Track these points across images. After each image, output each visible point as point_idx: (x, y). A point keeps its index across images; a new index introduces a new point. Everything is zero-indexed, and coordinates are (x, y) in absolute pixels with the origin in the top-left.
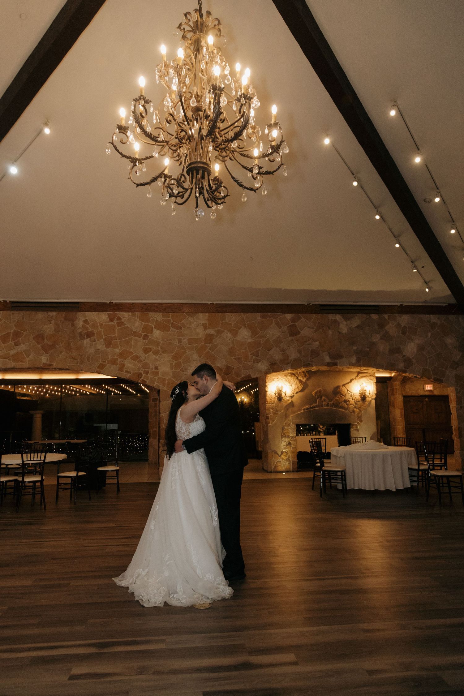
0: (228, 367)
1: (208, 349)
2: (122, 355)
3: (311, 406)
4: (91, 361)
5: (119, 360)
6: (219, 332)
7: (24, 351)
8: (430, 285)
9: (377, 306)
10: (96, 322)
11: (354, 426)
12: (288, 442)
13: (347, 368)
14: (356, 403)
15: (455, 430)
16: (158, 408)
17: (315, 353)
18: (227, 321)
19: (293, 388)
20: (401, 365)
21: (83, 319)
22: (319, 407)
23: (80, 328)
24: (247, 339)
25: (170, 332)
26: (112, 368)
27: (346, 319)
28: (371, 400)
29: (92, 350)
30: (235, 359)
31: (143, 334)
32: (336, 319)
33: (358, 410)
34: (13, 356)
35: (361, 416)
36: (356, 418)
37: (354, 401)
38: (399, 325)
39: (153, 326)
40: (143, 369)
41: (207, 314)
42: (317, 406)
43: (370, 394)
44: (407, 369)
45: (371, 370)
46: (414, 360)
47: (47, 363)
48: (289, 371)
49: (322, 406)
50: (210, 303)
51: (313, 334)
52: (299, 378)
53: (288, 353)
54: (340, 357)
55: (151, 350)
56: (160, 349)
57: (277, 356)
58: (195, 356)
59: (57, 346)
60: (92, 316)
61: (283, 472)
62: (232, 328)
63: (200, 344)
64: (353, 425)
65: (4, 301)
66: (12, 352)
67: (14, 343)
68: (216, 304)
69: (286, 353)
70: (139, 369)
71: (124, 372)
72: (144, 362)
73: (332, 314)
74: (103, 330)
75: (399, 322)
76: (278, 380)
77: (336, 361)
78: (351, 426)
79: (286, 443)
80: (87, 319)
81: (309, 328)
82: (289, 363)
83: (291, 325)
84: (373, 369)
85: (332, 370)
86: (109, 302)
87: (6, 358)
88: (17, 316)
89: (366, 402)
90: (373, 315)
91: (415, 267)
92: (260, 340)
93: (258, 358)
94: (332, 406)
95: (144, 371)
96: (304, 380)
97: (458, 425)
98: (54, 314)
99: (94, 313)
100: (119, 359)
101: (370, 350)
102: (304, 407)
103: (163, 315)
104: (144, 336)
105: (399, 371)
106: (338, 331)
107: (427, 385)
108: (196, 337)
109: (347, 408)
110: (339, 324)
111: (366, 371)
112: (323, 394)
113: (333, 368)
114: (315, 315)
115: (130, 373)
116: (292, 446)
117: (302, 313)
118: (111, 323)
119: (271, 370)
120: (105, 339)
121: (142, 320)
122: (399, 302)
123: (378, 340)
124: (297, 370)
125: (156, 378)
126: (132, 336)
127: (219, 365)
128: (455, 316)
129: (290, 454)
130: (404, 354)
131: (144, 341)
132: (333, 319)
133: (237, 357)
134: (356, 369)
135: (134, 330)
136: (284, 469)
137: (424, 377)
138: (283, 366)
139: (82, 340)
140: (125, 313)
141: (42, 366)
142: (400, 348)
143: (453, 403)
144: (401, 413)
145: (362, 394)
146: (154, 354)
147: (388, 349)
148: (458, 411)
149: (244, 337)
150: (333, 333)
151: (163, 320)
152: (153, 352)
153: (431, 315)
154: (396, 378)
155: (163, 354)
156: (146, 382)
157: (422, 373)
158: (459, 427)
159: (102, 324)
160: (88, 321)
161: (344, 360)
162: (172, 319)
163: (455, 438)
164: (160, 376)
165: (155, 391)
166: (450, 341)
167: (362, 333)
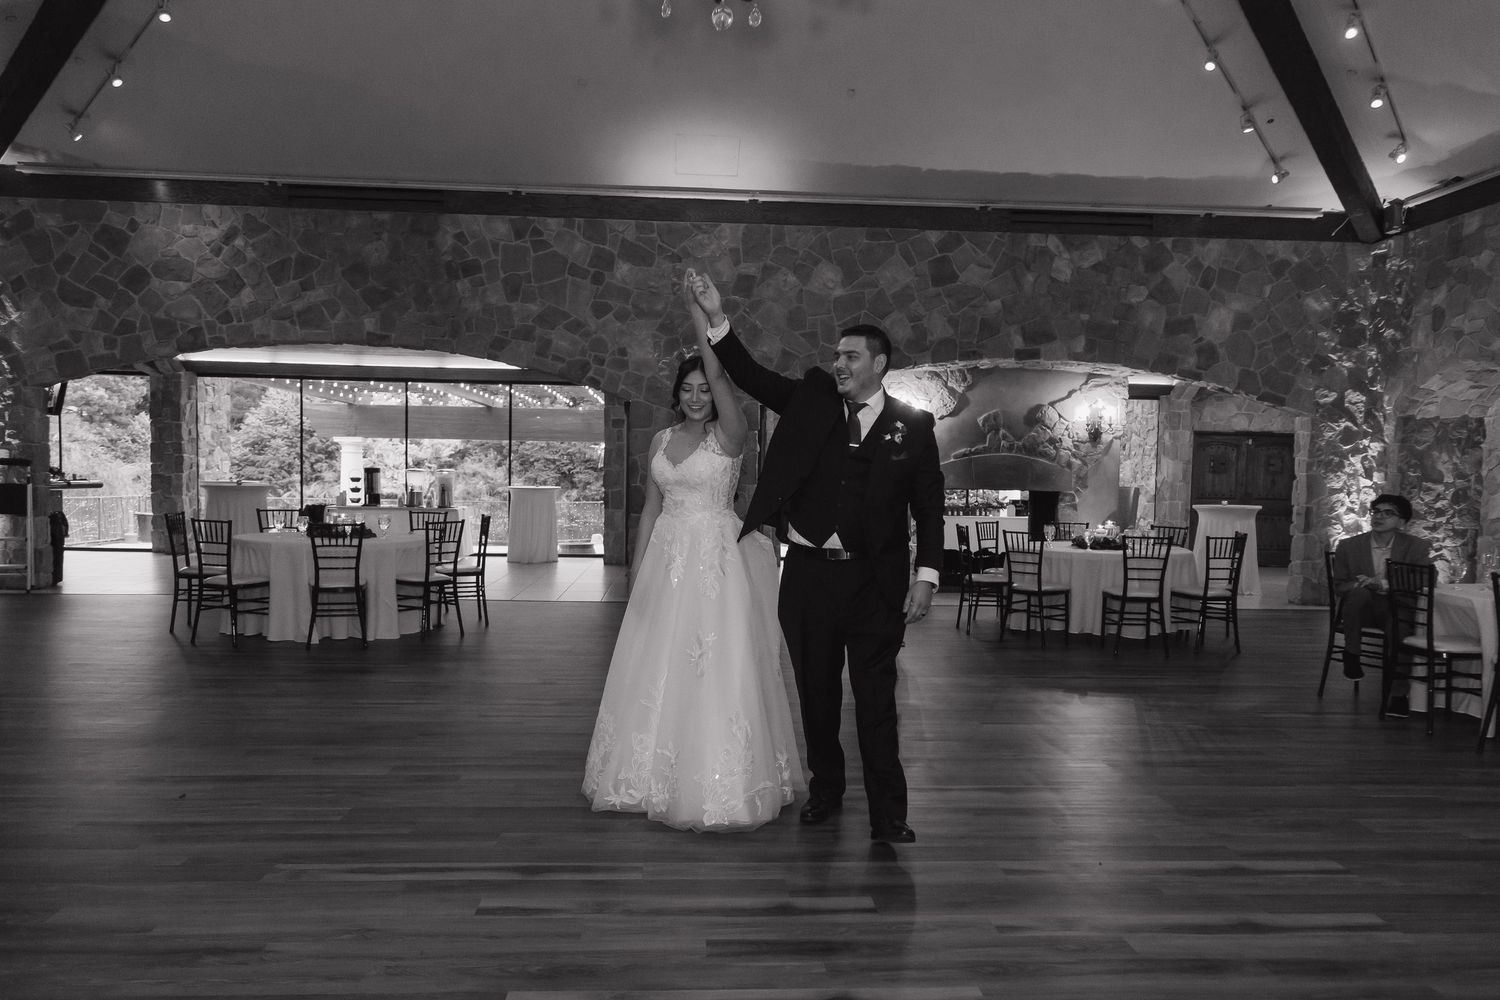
0: (785, 353)
1: (741, 312)
2: (543, 319)
3: (973, 450)
4: (475, 330)
5: (539, 331)
6: (767, 271)
7: (324, 303)
8: (1285, 166)
9: (1151, 216)
10: (484, 238)
11: (1067, 498)
13: (1062, 364)
14: (1076, 446)
15: (1298, 514)
16: (625, 442)
17: (989, 328)
18: (788, 246)
20: (1190, 361)
21: (453, 233)
22: (990, 452)
23: (445, 253)
24: (832, 289)
25: (653, 267)
26: (522, 349)
27: (1070, 247)
28: (1112, 441)
29: (475, 306)
30: (802, 335)
31: (592, 270)
32: (1046, 247)
33: (1079, 462)
34: (299, 314)
35: (1086, 474)
36: (1074, 480)
37: (1073, 442)
38: (1196, 266)
39: (616, 253)
41: (742, 226)
42: (985, 450)
43: (1110, 425)
44: (1205, 369)
45: (1120, 371)
46: (1222, 351)
47: (378, 332)
48: (927, 367)
49: (998, 450)
50: (750, 201)
51: (987, 282)
52: (949, 384)
53: (925, 325)
54: (1049, 337)
55: (609, 309)
56: (630, 307)
57: (902, 332)
59: (397, 294)
60: (475, 224)
62: (799, 262)
64: (1066, 495)
65: (270, 182)
66: (298, 306)
67: (301, 283)
68: (763, 203)
69: (922, 325)
70: (583, 352)
72: (595, 336)
73: (1037, 235)
74: (500, 258)
75: (1196, 258)
76: (900, 388)
77: (1036, 347)
78: (1060, 497)
80: (462, 233)
81: (979, 265)
82: (928, 349)
83: (938, 259)
84: (1124, 369)
85: (1028, 368)
86: (514, 192)
87: (284, 319)
88: (300, 219)
89: (1099, 443)
90: (1139, 238)
91: (1250, 122)
92: (863, 293)
94: (1019, 450)
95: (595, 356)
96: (960, 390)
97: (1306, 503)
98: (385, 216)
99: (478, 216)
100: (537, 327)
101: (1119, 323)
102: (955, 450)
103: (637, 226)
104: (594, 276)
105: (1183, 374)
106: (1051, 278)
109: (1055, 458)
110: (1052, 257)
111: (1106, 373)
112: (1002, 423)
113: (1029, 363)
114: (995, 236)
115: (563, 360)
117: (968, 230)
118: (518, 242)
120: (505, 281)
121: (589, 238)
122: (1203, 207)
123: (1142, 299)
124: (946, 366)
125: (623, 374)
126: (567, 275)
127: (765, 349)
128: (1338, 244)
130: (1200, 335)
131: (594, 287)
132: (1038, 245)
133: (808, 331)
134: (1083, 367)
135: (570, 261)
137: (1240, 391)
138: (912, 356)
139: (453, 282)
140: (550, 220)
141: (364, 338)
142: (1191, 320)
143: (1302, 452)
144: (1185, 471)
145: (1094, 425)
146: (617, 318)
147: (1163, 322)
148: (1310, 473)
149: (824, 284)
150: (1035, 281)
151: (638, 238)
152: (614, 315)
153: (1278, 242)
154: (1183, 389)
155: (638, 321)
156: (599, 383)
157: (1237, 382)
158: (1308, 509)
159: (498, 245)
160: (464, 236)
161: (1056, 345)
162: (660, 236)
163: (1296, 532)
164: (630, 370)
165: (619, 404)
166: (1316, 306)
167: (1104, 282)
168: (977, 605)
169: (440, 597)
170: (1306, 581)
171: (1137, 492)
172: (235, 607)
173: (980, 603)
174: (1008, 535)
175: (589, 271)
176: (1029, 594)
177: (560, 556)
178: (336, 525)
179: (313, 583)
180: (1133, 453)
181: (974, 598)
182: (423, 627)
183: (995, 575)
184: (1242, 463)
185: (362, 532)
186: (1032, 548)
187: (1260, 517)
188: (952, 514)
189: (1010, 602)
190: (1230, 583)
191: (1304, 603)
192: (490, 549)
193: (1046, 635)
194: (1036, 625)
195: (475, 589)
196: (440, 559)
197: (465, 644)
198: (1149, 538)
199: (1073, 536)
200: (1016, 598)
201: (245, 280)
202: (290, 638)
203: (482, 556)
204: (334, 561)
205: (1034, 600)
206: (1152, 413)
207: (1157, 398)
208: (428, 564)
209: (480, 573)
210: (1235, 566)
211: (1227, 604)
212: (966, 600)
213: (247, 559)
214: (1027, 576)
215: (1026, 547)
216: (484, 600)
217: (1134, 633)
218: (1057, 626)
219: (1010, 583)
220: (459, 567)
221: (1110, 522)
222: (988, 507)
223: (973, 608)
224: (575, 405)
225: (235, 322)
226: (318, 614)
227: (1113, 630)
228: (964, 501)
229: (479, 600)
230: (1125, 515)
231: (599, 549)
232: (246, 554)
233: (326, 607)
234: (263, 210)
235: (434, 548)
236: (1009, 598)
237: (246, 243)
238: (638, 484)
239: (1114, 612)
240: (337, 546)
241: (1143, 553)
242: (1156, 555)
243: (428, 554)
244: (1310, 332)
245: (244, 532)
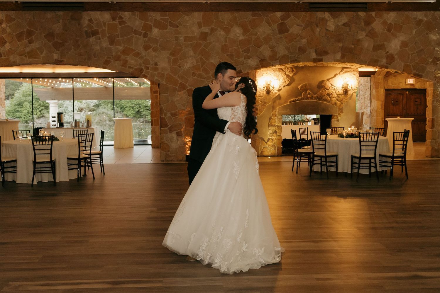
1: (202, 47)
2: (124, 52)
3: (297, 99)
4: (97, 57)
5: (123, 57)
6: (212, 30)
7: (38, 48)
9: (366, 3)
10: (100, 20)
11: (335, 117)
12: (274, 131)
13: (332, 64)
14: (338, 97)
15: (429, 121)
16: (159, 100)
17: (302, 50)
18: (220, 20)
19: (281, 82)
20: (384, 61)
21: (88, 19)
22: (304, 100)
23: (85, 27)
24: (238, 36)
25: (167, 30)
26: (116, 64)
27: (334, 17)
29: (97, 48)
30: (227, 55)
31: (143, 32)
32: (324, 17)
33: (339, 103)
34: (28, 53)
35: (342, 108)
36: (338, 110)
37: (337, 95)
38: (385, 23)
39: (152, 25)
40: (144, 65)
41: (202, 13)
42: (302, 99)
43: (352, 87)
44: (389, 64)
45: (355, 66)
46: (396, 57)
47: (59, 59)
48: (278, 67)
49: (307, 99)
50: (205, 2)
51: (301, 32)
52: (287, 73)
53: (276, 50)
54: (326, 53)
55: (150, 47)
56: (158, 46)
57: (266, 52)
58: (191, 53)
59: (67, 44)
60: (96, 15)
61: (268, 156)
62: (225, 26)
63: (196, 42)
66: (27, 50)
67: (28, 41)
68: (210, 3)
69: (275, 50)
70: (140, 65)
71: (127, 67)
72: (145, 58)
73: (320, 12)
74: (106, 29)
75: (385, 20)
76: (267, 75)
77: (321, 57)
78: (332, 117)
79: (272, 131)
80: (91, 19)
81: (298, 25)
82: (278, 59)
83: (280, 23)
84: (357, 65)
85: (318, 66)
86: (111, 2)
87: (22, 55)
88: (28, 15)
89: (347, 95)
90: (361, 12)
92: (251, 38)
93: (249, 55)
94: (315, 99)
95: (145, 66)
96: (291, 75)
97: (432, 117)
98: (61, 13)
99: (97, 12)
100: (122, 55)
101: (355, 46)
102: (290, 99)
103: (160, 14)
104: (144, 34)
105: (381, 66)
106: (326, 29)
107: (409, 79)
108: (192, 35)
109: (330, 101)
110: (327, 21)
111: (350, 67)
112: (308, 88)
113: (318, 64)
114: (303, 13)
115: (133, 68)
116: (278, 134)
117: (293, 11)
118: (114, 22)
119: (260, 66)
120: (108, 37)
121: (141, 20)
123: (363, 37)
124: (285, 66)
125: (156, 73)
126: (133, 34)
127: (212, 61)
129: (275, 141)
130: (387, 51)
131: (144, 39)
132: (321, 16)
133: (229, 53)
134: (341, 65)
135: (134, 29)
136: (269, 154)
137: (404, 72)
138: (271, 62)
139: (88, 38)
140: (126, 13)
141: (54, 61)
142: (383, 45)
143: (430, 96)
144: (382, 105)
145: (345, 88)
146: (153, 51)
147: (372, 46)
148: (434, 105)
149: (236, 35)
150: (320, 31)
151: (161, 19)
152: (152, 49)
153: (417, 12)
154: (379, 72)
155: (162, 51)
156: (147, 77)
157: (403, 69)
158: (433, 119)
159: (105, 23)
160: (92, 20)
161: (329, 56)
162: (169, 17)
163: (428, 128)
164: (159, 71)
165: (156, 84)
166: (434, 38)
167: (348, 30)
168: (300, 162)
169: (85, 164)
170: (433, 148)
171: (363, 113)
172: (3, 170)
173: (301, 161)
174: (312, 133)
175: (142, 33)
176: (321, 157)
177: (135, 145)
178: (42, 137)
179: (34, 160)
180: (360, 98)
181: (299, 159)
182: (78, 176)
183: (307, 149)
184: (405, 101)
185: (53, 139)
186: (322, 138)
187: (413, 123)
188: (289, 125)
189: (314, 160)
190: (403, 150)
191: (432, 157)
192: (105, 143)
193: (328, 173)
194: (324, 169)
195: (99, 160)
196: (85, 148)
197: (95, 183)
198: (369, 133)
199: (338, 133)
200: (316, 158)
201: (6, 40)
202: (25, 182)
203: (102, 146)
204: (42, 151)
205: (323, 159)
206: (368, 82)
207: (370, 76)
208: (79, 151)
209: (101, 154)
210: (405, 143)
211: (402, 159)
212: (296, 160)
213: (7, 150)
214: (320, 150)
215: (320, 138)
216: (103, 165)
217: (364, 171)
218: (333, 169)
219: (313, 152)
220: (92, 151)
221: (353, 127)
222: (303, 121)
223: (299, 163)
224: (140, 86)
225: (3, 57)
226: (36, 172)
227: (356, 170)
228: (294, 118)
229: (101, 164)
230: (358, 124)
231: (150, 141)
232: (7, 149)
233: (39, 169)
234: (13, 12)
235: (82, 145)
236: (313, 158)
237: (7, 26)
238: (164, 116)
239: (356, 163)
240: (43, 145)
241: (368, 139)
242: (373, 140)
243: (79, 147)
244: (432, 48)
245: (7, 140)
